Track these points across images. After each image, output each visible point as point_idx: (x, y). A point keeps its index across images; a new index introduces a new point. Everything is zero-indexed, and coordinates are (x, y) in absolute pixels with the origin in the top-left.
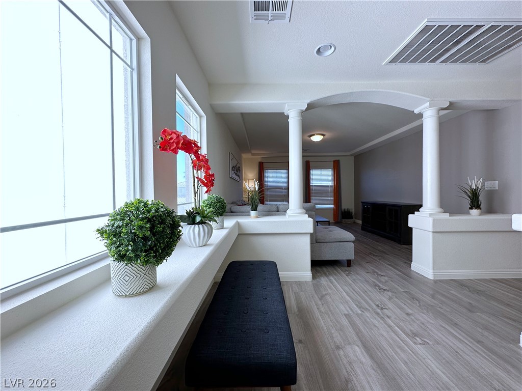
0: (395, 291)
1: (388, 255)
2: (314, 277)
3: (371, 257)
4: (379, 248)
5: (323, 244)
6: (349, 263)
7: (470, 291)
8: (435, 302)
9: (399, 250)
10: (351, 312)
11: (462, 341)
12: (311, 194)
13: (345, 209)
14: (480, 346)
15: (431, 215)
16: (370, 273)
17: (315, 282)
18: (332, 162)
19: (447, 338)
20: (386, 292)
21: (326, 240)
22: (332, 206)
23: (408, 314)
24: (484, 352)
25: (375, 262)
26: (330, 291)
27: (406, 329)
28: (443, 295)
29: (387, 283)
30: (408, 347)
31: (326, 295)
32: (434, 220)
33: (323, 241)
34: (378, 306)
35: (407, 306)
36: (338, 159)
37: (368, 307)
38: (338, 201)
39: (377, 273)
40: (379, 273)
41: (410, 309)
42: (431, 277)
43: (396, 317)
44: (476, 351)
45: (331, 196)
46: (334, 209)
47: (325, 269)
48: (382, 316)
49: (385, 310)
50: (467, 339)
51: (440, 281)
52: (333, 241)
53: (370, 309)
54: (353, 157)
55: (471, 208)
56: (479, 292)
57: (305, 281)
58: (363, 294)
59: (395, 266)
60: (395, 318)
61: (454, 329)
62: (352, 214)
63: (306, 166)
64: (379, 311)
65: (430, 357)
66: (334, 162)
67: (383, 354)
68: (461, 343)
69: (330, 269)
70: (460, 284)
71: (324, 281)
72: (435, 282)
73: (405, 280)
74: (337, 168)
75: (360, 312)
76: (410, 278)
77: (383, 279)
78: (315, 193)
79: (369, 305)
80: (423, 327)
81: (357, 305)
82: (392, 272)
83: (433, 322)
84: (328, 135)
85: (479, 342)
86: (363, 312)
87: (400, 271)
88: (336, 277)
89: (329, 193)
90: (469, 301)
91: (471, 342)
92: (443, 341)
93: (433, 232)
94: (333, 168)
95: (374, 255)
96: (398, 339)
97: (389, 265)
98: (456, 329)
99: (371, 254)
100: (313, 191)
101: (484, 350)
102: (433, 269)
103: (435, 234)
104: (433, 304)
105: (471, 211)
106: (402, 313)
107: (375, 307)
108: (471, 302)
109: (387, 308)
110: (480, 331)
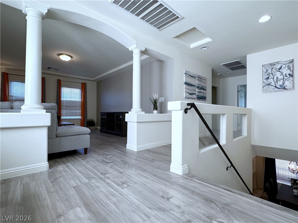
0: (115, 161)
1: (114, 143)
2: (50, 167)
3: (104, 146)
4: (110, 140)
5: (63, 138)
6: (86, 151)
7: (153, 153)
8: (137, 162)
9: (121, 140)
10: (79, 184)
11: (147, 177)
12: (62, 108)
13: (89, 120)
14: (155, 178)
15: (136, 112)
16: (101, 155)
17: (51, 170)
18: (81, 84)
19: (140, 179)
20: (109, 164)
21: (66, 134)
22: (80, 117)
23: (121, 173)
24: (157, 180)
25: (105, 148)
26: (64, 174)
27: (119, 182)
28: (141, 158)
29: (111, 159)
30: (118, 193)
31: (59, 177)
32: (138, 115)
33: (63, 135)
34: (102, 173)
35: (121, 168)
36: (85, 82)
37: (94, 176)
38: (84, 113)
39: (105, 154)
40: (107, 153)
41: (122, 169)
42: (136, 150)
43: (113, 176)
44: (154, 180)
45: (79, 110)
46: (81, 119)
47: (64, 159)
48: (104, 179)
49: (107, 174)
50: (150, 176)
51: (140, 151)
52: (72, 134)
53: (96, 177)
54: (96, 83)
55: (154, 110)
56: (156, 153)
57: (40, 172)
58: (93, 169)
59: (118, 148)
60: (113, 178)
61: (144, 173)
62: (94, 123)
63: (58, 84)
64: (102, 176)
65: (131, 193)
66: (82, 84)
67: (100, 204)
68: (147, 179)
69: (69, 158)
70: (149, 151)
71: (61, 168)
72: (138, 152)
73: (122, 154)
74: (84, 88)
75: (87, 181)
76: (125, 153)
77: (108, 157)
78: (66, 106)
79: (96, 174)
80: (129, 177)
81: (86, 178)
82: (115, 152)
83: (134, 173)
84: (75, 58)
85: (155, 175)
86: (90, 180)
87: (120, 150)
88: (73, 163)
89: (77, 107)
90: (152, 157)
91: (151, 177)
92: (139, 181)
93: (137, 122)
94: (81, 88)
95: (105, 145)
96: (112, 190)
97: (114, 148)
98: (145, 173)
99: (104, 144)
100: (63, 105)
101: (157, 178)
102: (137, 145)
103: (138, 123)
104: (135, 163)
105: (154, 111)
106: (117, 173)
107: (100, 174)
108: (153, 158)
109: (108, 173)
110: (156, 170)
